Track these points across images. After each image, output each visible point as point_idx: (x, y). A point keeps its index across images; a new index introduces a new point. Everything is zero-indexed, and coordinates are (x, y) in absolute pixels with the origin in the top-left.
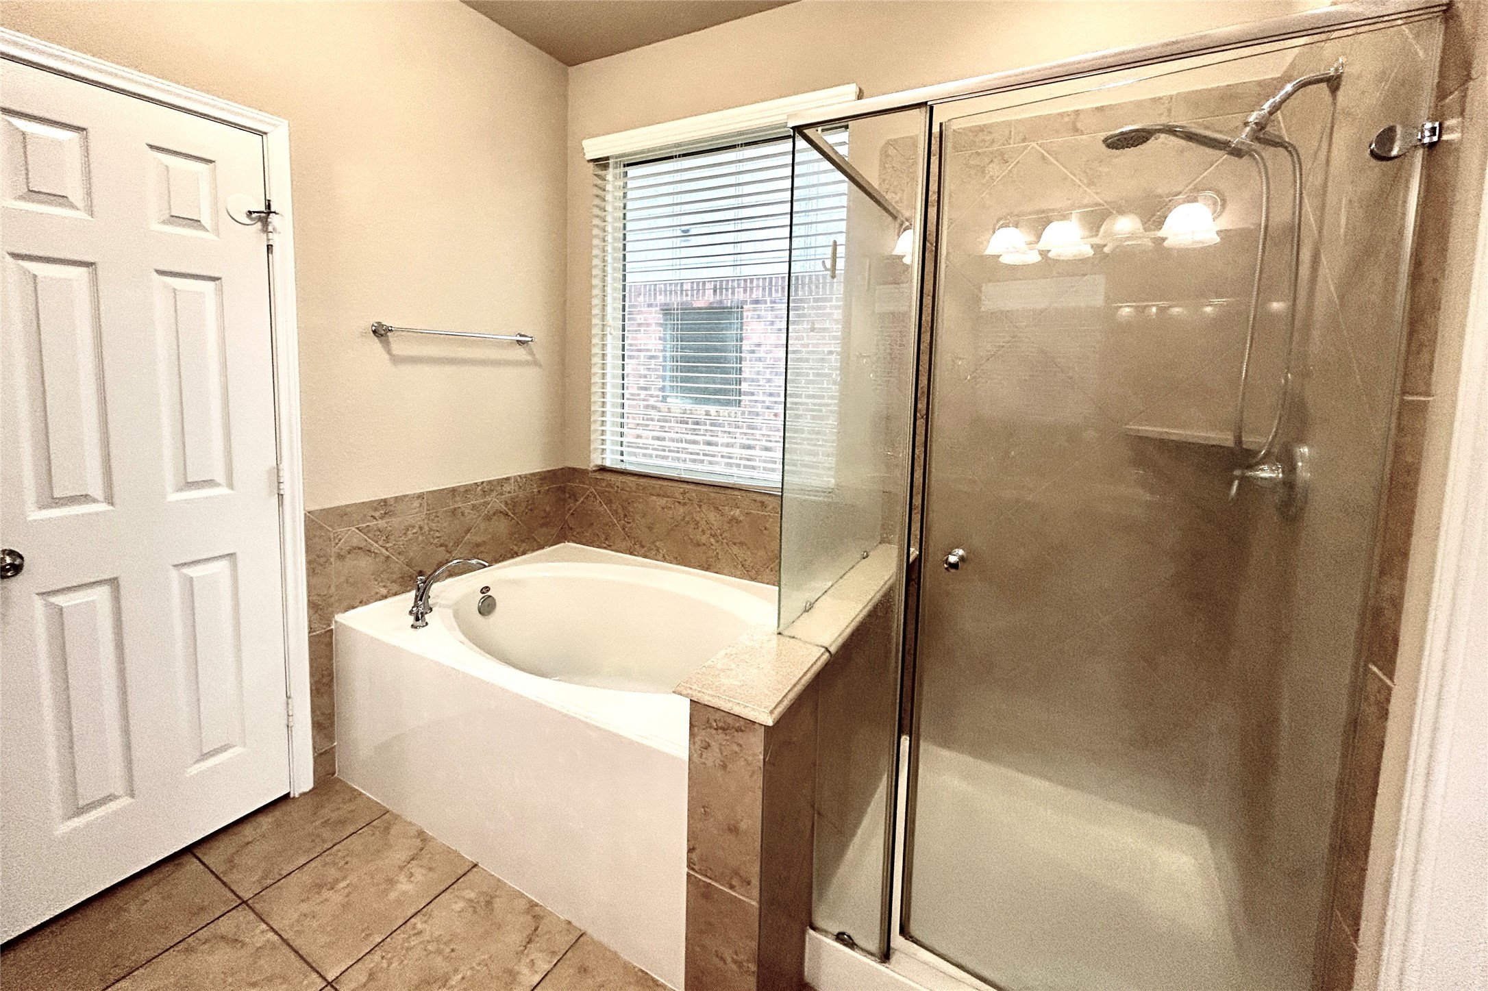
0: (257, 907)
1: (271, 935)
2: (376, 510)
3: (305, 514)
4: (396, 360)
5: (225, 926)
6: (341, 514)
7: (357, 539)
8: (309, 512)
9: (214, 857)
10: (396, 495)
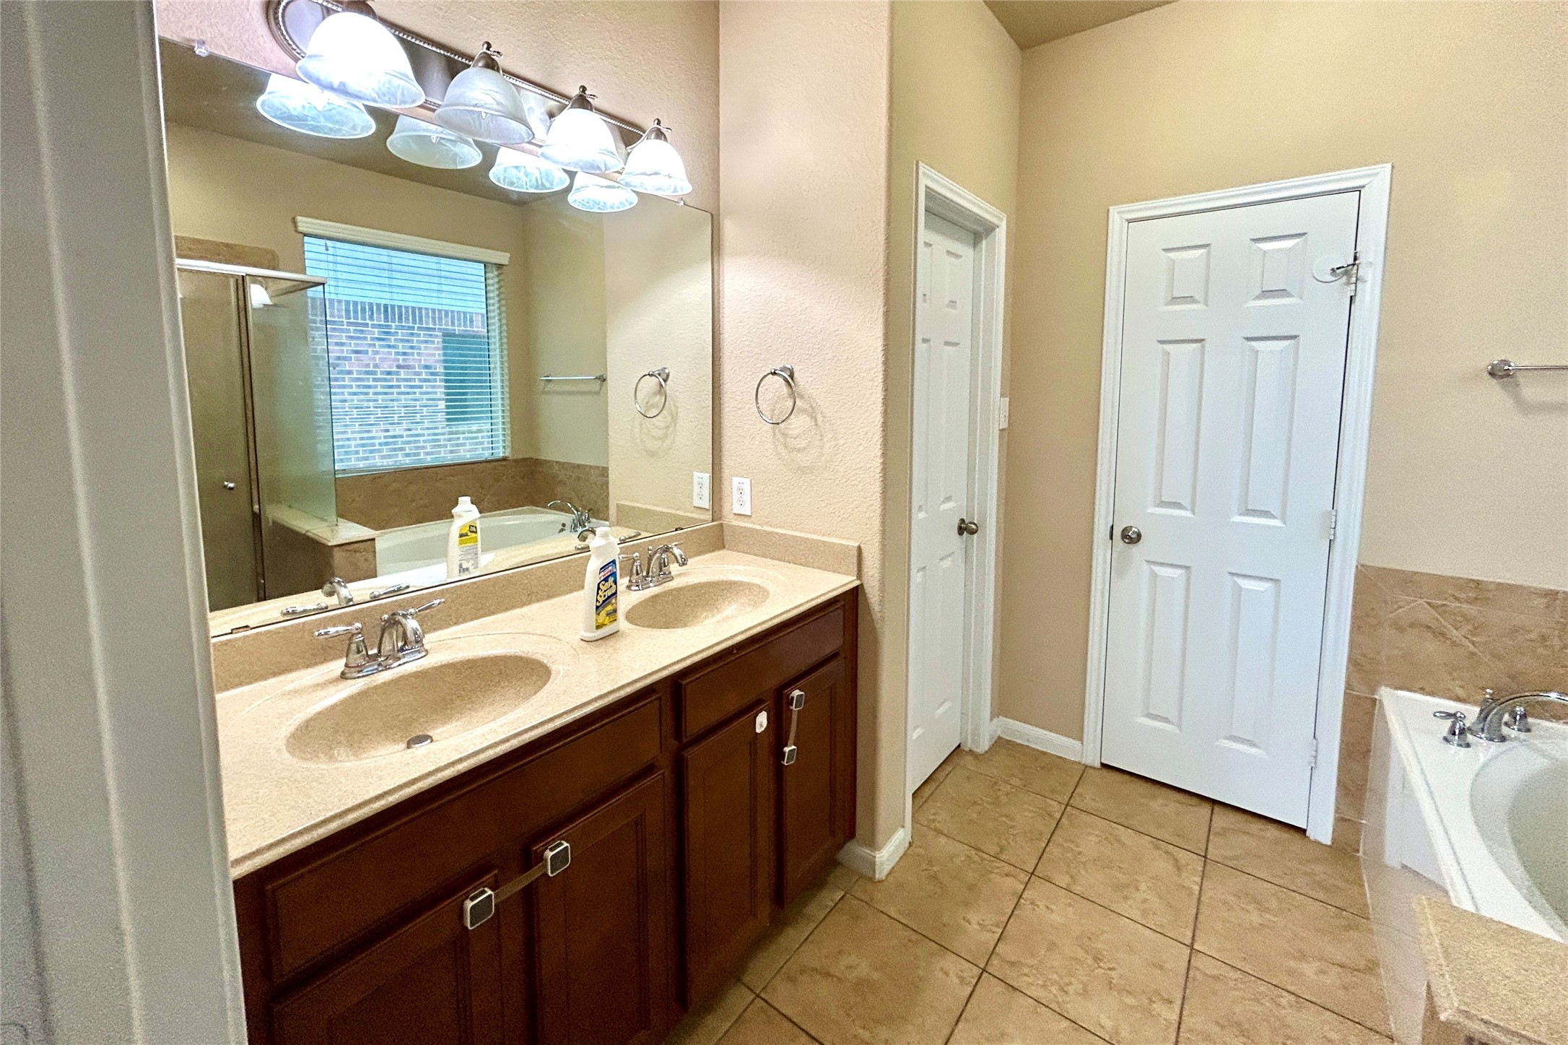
0: (1208, 867)
1: (1197, 888)
2: (1461, 589)
3: (1357, 567)
4: (1525, 407)
5: (1183, 856)
6: (1408, 581)
7: (1427, 615)
8: (1362, 565)
9: (1221, 819)
10: (1500, 581)
